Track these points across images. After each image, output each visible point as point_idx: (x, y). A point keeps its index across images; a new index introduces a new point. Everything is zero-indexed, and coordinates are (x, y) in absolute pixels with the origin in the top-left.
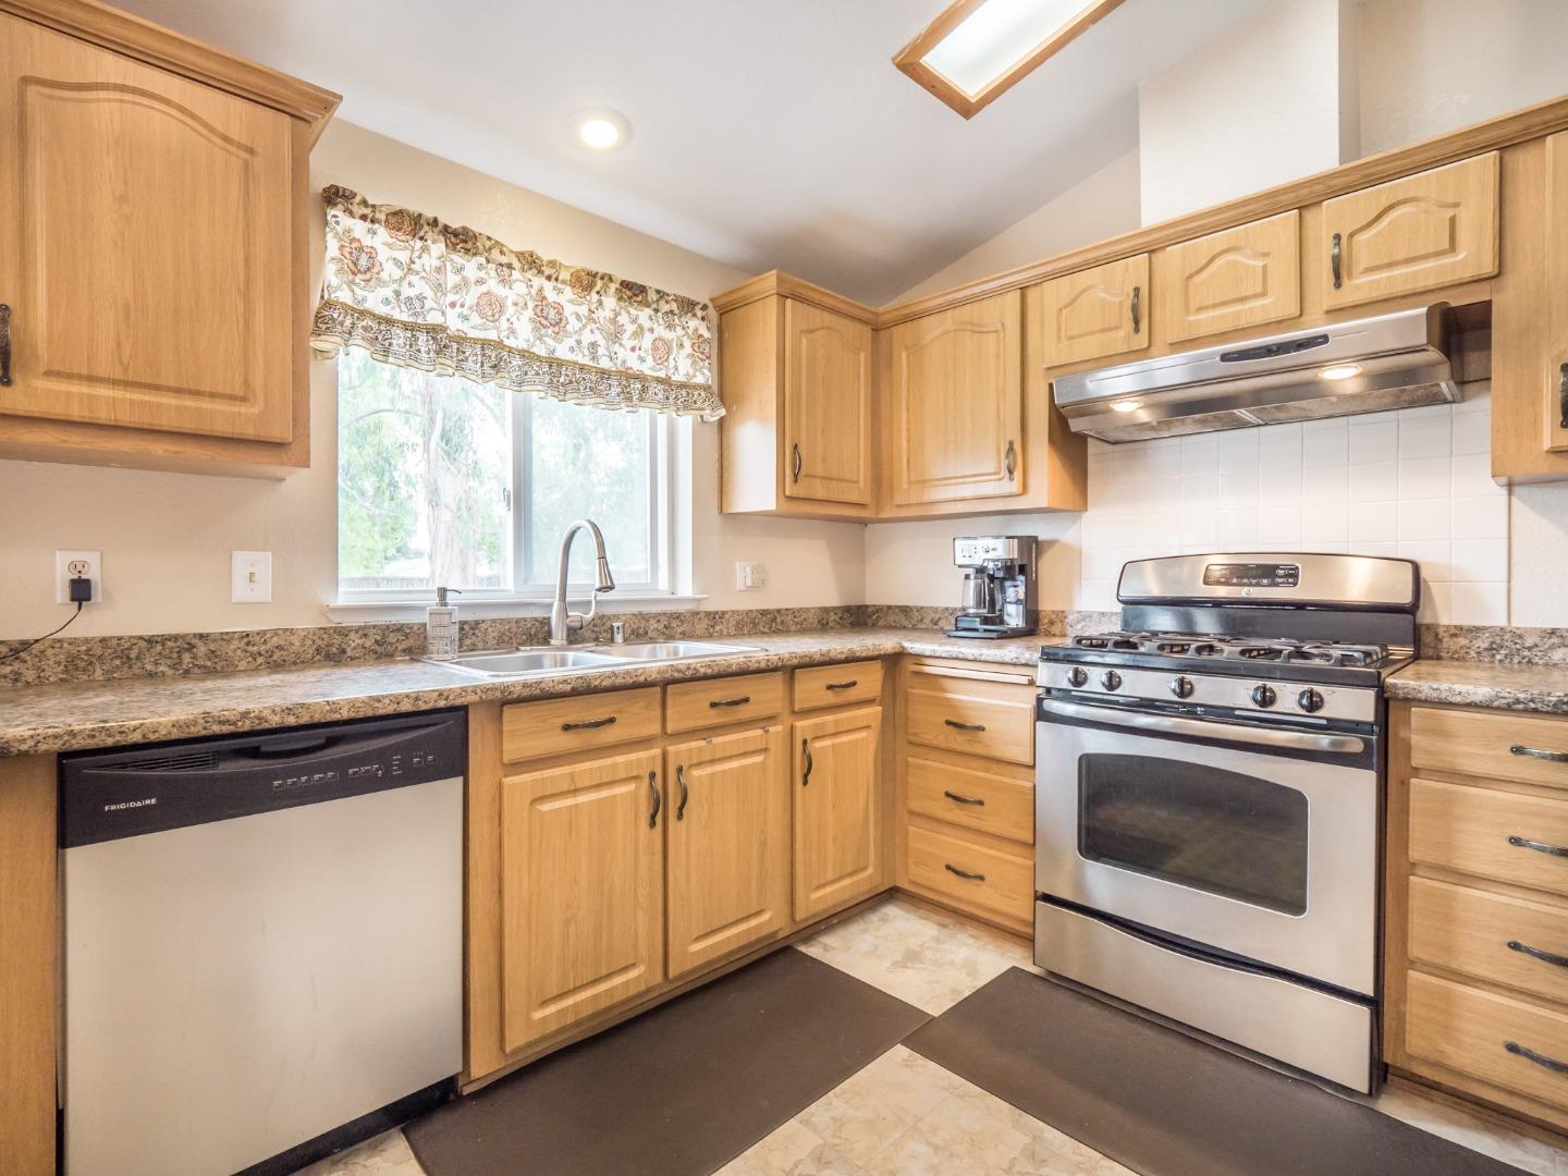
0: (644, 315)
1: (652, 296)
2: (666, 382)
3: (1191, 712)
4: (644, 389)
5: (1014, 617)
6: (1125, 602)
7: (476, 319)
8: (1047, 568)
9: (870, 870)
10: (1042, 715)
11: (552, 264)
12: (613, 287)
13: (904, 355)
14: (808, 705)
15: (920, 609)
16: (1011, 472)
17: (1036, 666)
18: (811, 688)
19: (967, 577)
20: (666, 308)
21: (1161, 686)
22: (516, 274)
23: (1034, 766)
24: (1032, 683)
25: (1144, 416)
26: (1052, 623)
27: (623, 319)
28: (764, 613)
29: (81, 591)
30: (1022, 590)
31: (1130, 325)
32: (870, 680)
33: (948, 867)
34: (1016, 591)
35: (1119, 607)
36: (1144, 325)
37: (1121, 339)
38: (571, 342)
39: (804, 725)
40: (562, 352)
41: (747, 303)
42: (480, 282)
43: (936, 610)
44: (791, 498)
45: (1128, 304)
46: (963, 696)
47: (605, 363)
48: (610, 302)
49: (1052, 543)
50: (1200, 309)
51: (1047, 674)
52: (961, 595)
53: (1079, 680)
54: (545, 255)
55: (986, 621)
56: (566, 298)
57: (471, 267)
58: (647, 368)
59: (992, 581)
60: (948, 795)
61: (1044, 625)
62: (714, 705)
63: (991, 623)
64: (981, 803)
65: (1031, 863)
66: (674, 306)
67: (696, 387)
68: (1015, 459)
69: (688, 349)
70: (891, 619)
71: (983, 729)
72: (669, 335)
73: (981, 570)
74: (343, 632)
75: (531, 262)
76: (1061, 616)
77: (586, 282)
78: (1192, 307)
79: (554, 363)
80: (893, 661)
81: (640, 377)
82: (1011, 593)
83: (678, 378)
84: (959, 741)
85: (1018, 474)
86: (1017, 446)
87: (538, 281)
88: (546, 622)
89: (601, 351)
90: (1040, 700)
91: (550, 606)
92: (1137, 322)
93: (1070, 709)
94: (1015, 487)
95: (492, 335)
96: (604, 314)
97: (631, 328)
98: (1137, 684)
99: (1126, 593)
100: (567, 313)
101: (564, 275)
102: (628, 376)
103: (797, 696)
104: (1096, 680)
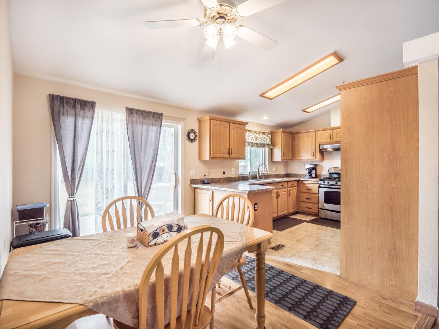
0: (265, 136)
1: (266, 133)
2: (267, 144)
3: (337, 185)
4: (265, 146)
5: (314, 175)
6: (329, 173)
7: (251, 140)
8: (318, 168)
9: (296, 208)
10: (319, 187)
11: (257, 131)
12: (262, 133)
13: (297, 138)
14: (290, 186)
15: (298, 174)
16: (314, 156)
17: (318, 181)
18: (290, 184)
19: (307, 170)
20: (267, 134)
21: (334, 183)
22: (254, 134)
23: (318, 194)
24: (318, 183)
25: (332, 150)
26: (319, 176)
27: (263, 137)
28: (276, 175)
29: (224, 173)
30: (315, 172)
31: (330, 139)
32: (296, 184)
33: (307, 208)
34: (314, 172)
35: (328, 174)
36: (331, 139)
37: (329, 140)
38: (258, 141)
39: (289, 189)
40: (258, 143)
41: (276, 132)
42: (251, 135)
43: (300, 174)
44: (283, 159)
45: (330, 136)
46: (308, 185)
47: (261, 143)
48: (262, 135)
49: (319, 165)
50: (338, 138)
51: (320, 182)
52: (306, 172)
53: (324, 182)
54: (256, 131)
55: (310, 176)
56: (258, 135)
57: (250, 134)
58: (265, 143)
59: (310, 170)
60: (306, 198)
61: (318, 176)
62: (281, 185)
63: (311, 176)
64: (311, 199)
65: (318, 206)
66: (268, 134)
67: (270, 144)
68: (314, 154)
69: (269, 139)
70: (293, 175)
71: (311, 189)
72: (267, 138)
73: (308, 169)
74: (240, 177)
75: (255, 132)
76: (320, 175)
77: (260, 133)
78: (338, 137)
79: (257, 144)
80: (298, 181)
81: (264, 144)
82: (313, 172)
83: (268, 143)
84: (308, 191)
85: (315, 156)
86: (315, 153)
87: (256, 134)
88: (256, 176)
89: (261, 141)
90: (319, 185)
91: (257, 174)
92: (331, 138)
93: (323, 186)
94: (314, 158)
95: (252, 142)
96: (261, 136)
97: (263, 138)
98: (331, 183)
99: (329, 172)
100: (258, 138)
101: (258, 133)
102: (263, 144)
103: (289, 185)
104: (326, 182)
